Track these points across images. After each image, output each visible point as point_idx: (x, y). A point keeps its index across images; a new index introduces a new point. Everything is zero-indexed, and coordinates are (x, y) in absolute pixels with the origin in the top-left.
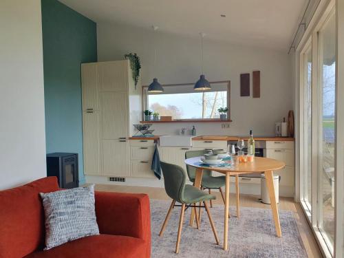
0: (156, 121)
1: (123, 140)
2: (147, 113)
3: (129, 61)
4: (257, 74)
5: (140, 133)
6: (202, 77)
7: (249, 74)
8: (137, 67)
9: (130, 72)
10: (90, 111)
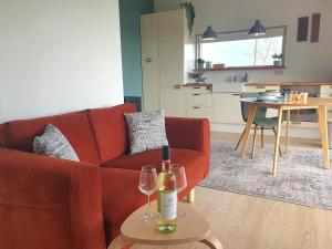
0: (208, 69)
1: (178, 87)
2: (200, 61)
3: (184, 11)
4: (317, 18)
5: (193, 81)
6: (257, 22)
7: (307, 18)
8: (192, 16)
9: (185, 21)
10: (148, 60)
